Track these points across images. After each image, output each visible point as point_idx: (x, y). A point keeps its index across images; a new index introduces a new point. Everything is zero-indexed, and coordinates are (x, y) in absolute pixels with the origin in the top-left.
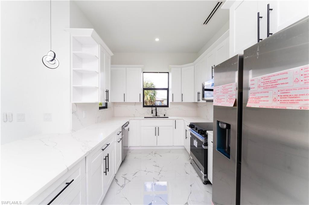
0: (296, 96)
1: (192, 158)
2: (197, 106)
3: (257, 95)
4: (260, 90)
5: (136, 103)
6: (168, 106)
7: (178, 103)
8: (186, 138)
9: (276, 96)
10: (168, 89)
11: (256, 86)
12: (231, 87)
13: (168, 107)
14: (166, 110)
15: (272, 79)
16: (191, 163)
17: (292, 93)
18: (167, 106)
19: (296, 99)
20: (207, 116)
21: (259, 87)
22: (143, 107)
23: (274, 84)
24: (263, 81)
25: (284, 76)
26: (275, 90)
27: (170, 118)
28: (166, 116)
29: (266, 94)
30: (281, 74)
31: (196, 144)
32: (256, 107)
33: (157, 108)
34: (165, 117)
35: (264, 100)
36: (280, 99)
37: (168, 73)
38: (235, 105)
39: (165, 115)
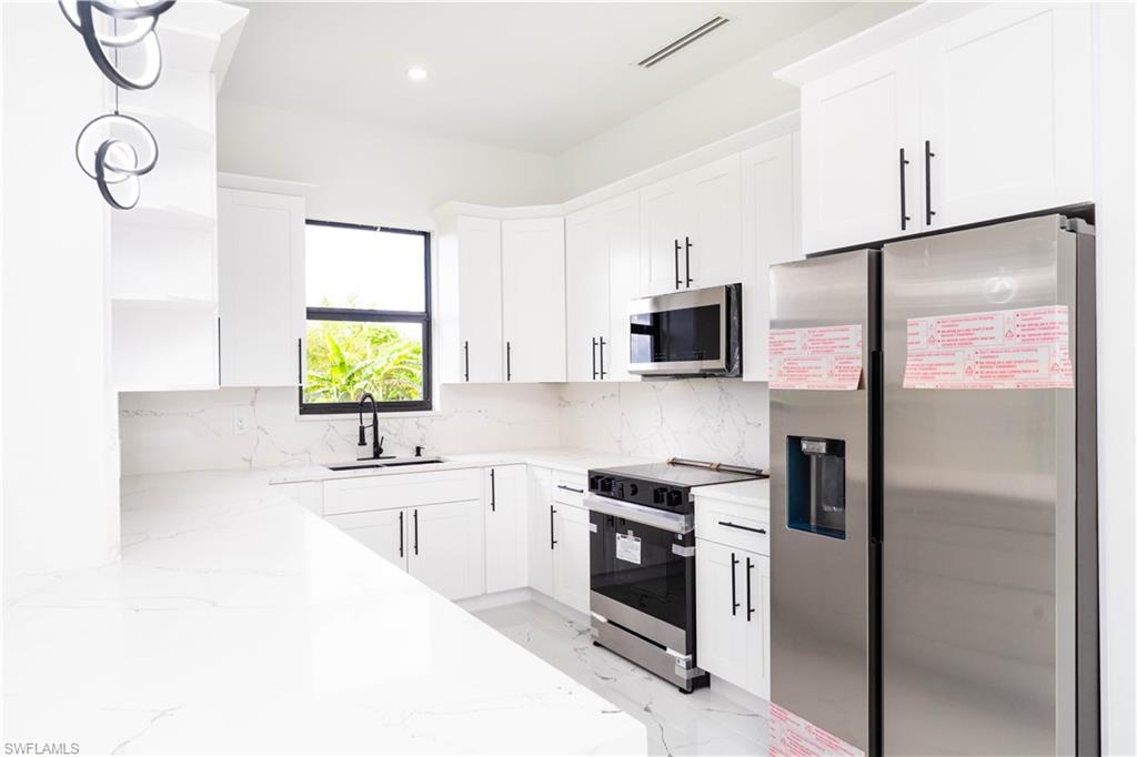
0: (1009, 364)
1: (603, 620)
2: (561, 399)
3: (926, 361)
4: (932, 348)
5: (257, 389)
6: (430, 403)
7: (487, 389)
8: (553, 542)
9: (969, 363)
10: (426, 319)
11: (923, 339)
12: (845, 334)
13: (430, 409)
14: (422, 422)
15: (963, 326)
16: (596, 644)
17: (1003, 357)
18: (425, 405)
19: (1010, 369)
20: (619, 442)
21: (932, 340)
22: (301, 413)
23: (967, 338)
24: (941, 329)
25: (988, 324)
26: (969, 350)
27: (453, 460)
28: (425, 456)
29: (949, 359)
30: (981, 319)
31: (629, 550)
32: (926, 387)
33: (379, 415)
34: (419, 457)
35: (945, 371)
36: (979, 370)
37: (426, 235)
38: (860, 386)
39: (418, 449)
